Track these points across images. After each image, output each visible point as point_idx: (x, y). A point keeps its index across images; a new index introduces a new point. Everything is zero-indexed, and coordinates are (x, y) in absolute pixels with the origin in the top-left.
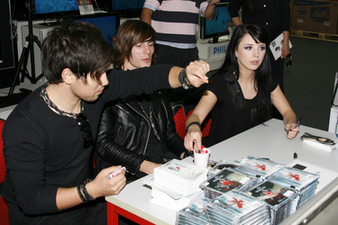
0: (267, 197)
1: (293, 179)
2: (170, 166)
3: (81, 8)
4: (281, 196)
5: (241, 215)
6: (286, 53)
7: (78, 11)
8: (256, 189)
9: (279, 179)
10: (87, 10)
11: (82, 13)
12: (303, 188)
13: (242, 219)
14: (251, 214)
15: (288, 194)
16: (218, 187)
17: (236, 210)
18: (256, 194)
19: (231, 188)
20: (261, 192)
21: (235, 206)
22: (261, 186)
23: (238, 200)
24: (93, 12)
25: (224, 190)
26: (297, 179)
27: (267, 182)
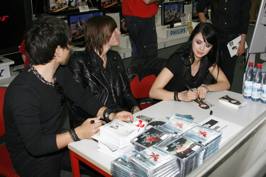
0: (179, 151)
1: (202, 136)
2: (112, 125)
3: (80, 7)
4: (190, 150)
5: (155, 167)
6: (242, 52)
7: (78, 10)
8: (172, 144)
9: (191, 136)
10: (84, 9)
11: (81, 11)
12: (208, 144)
13: (155, 171)
14: (164, 166)
15: (196, 148)
16: (143, 142)
17: (152, 163)
18: (170, 148)
19: (154, 143)
20: (175, 147)
21: (152, 160)
22: (176, 142)
23: (156, 154)
24: (88, 10)
25: (148, 145)
26: (205, 135)
27: (182, 138)
